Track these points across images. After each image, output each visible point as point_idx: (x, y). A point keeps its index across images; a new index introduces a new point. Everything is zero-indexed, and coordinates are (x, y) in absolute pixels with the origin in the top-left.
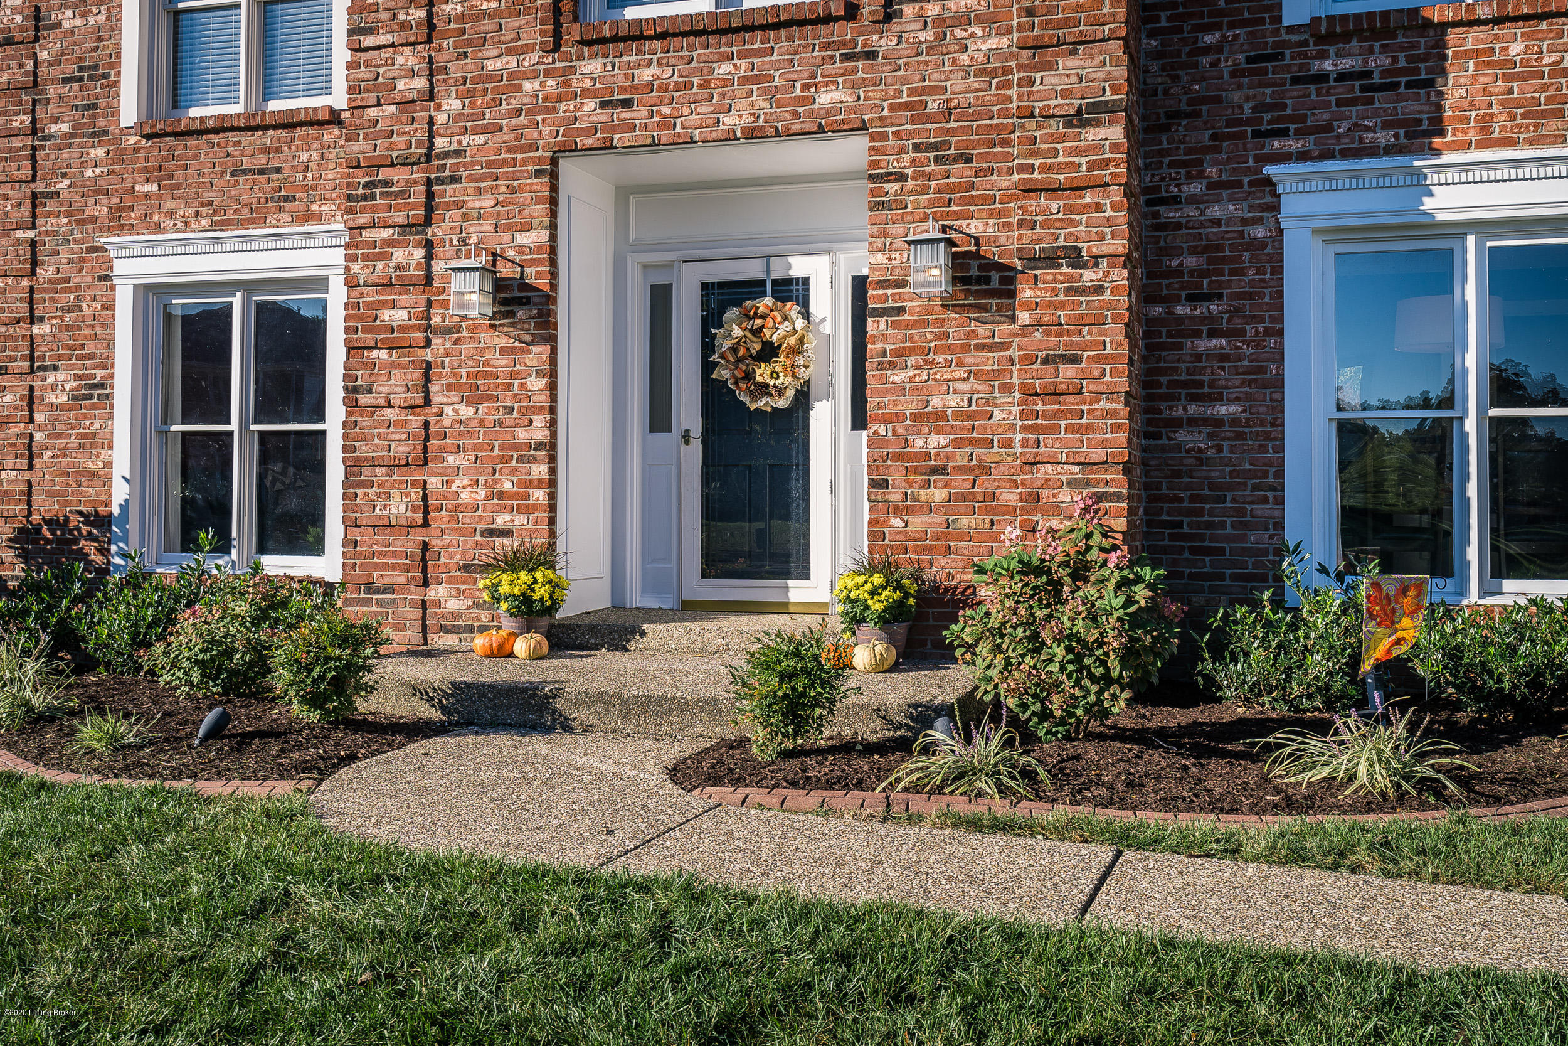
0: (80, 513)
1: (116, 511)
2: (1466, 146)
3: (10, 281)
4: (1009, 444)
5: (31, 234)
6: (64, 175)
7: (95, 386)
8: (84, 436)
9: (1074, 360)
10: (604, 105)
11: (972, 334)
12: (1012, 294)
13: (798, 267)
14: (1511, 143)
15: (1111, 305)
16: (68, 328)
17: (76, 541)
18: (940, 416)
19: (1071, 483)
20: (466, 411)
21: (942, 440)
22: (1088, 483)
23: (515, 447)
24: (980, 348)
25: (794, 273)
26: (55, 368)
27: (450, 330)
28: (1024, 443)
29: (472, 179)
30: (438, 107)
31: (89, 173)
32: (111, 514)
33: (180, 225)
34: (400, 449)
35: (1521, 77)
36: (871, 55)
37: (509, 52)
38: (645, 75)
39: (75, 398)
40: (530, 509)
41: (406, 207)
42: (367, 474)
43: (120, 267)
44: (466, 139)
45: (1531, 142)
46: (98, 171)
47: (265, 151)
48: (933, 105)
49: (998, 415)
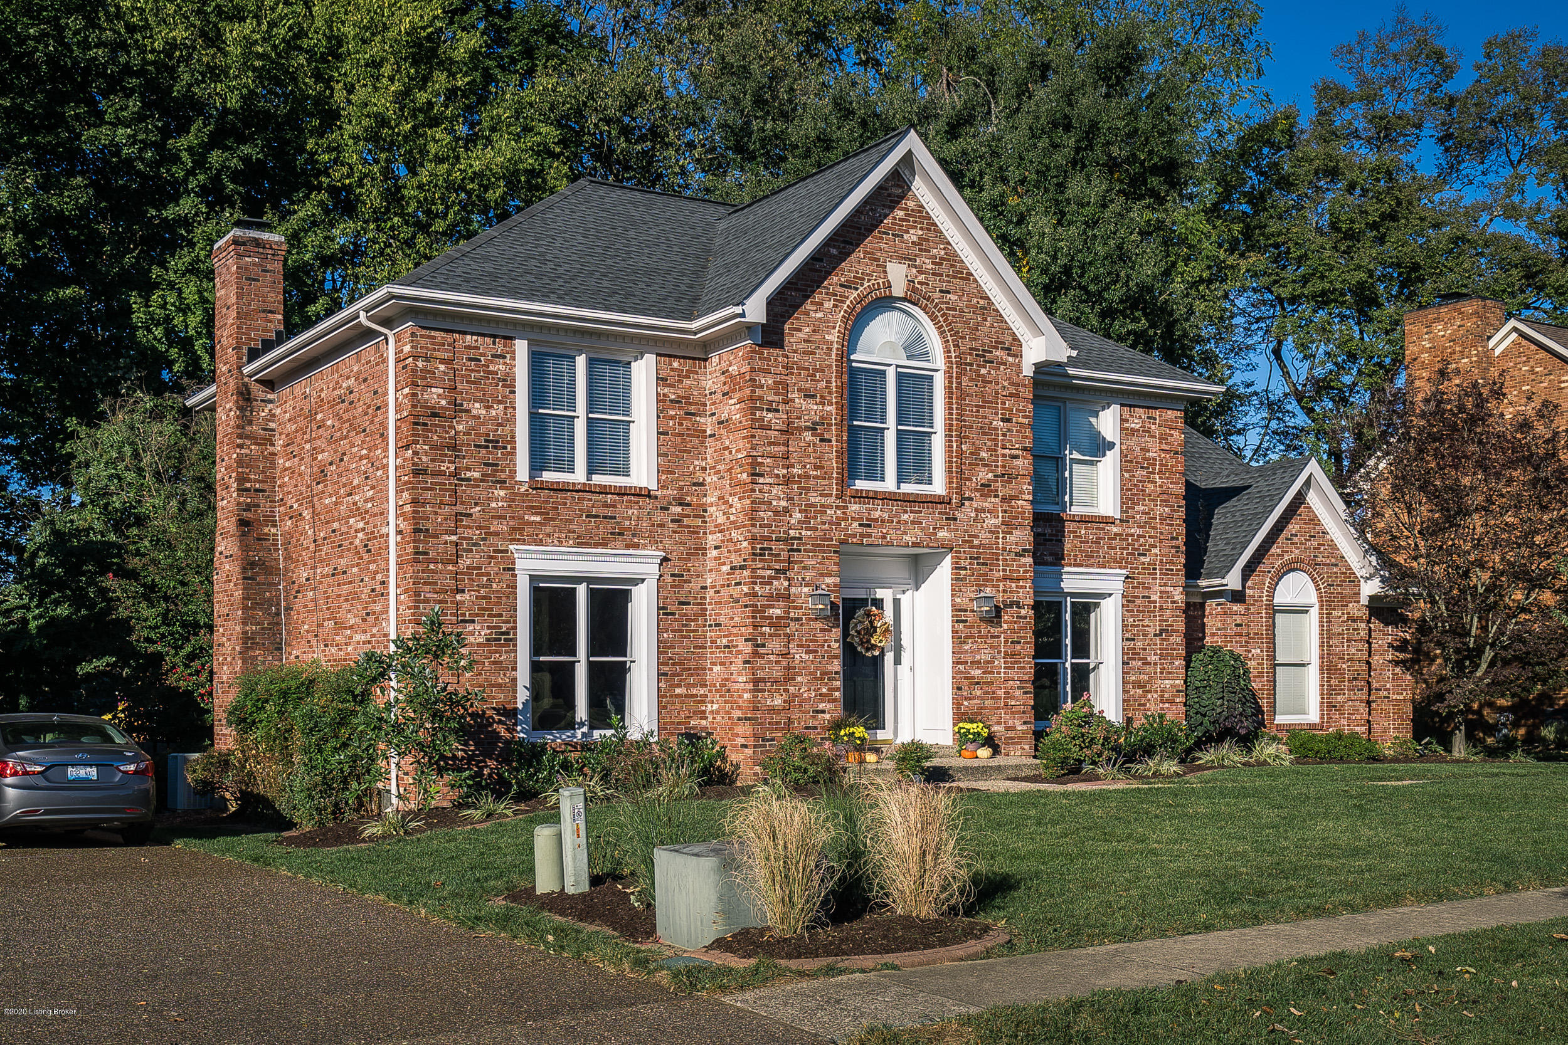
0: (494, 709)
1: (520, 706)
2: (1070, 565)
3: (440, 566)
4: (999, 673)
5: (454, 538)
6: (476, 504)
7: (503, 633)
8: (494, 663)
9: (1019, 643)
10: (860, 525)
11: (989, 632)
12: (1000, 617)
13: (880, 593)
14: (1081, 566)
15: (1029, 623)
16: (484, 598)
17: (491, 725)
18: (979, 662)
19: (1018, 688)
20: (805, 657)
21: (980, 672)
22: (1023, 688)
23: (826, 673)
24: (992, 637)
25: (878, 596)
26: (473, 621)
27: (798, 619)
28: (1005, 673)
29: (805, 550)
30: (791, 516)
31: (494, 505)
32: (516, 709)
33: (556, 542)
34: (777, 673)
35: (1084, 542)
36: (955, 519)
37: (821, 495)
38: (877, 514)
39: (488, 640)
40: (835, 700)
41: (780, 561)
42: (761, 686)
43: (519, 564)
44: (803, 532)
45: (1087, 566)
46: (500, 504)
47: (606, 506)
48: (976, 542)
49: (996, 662)
